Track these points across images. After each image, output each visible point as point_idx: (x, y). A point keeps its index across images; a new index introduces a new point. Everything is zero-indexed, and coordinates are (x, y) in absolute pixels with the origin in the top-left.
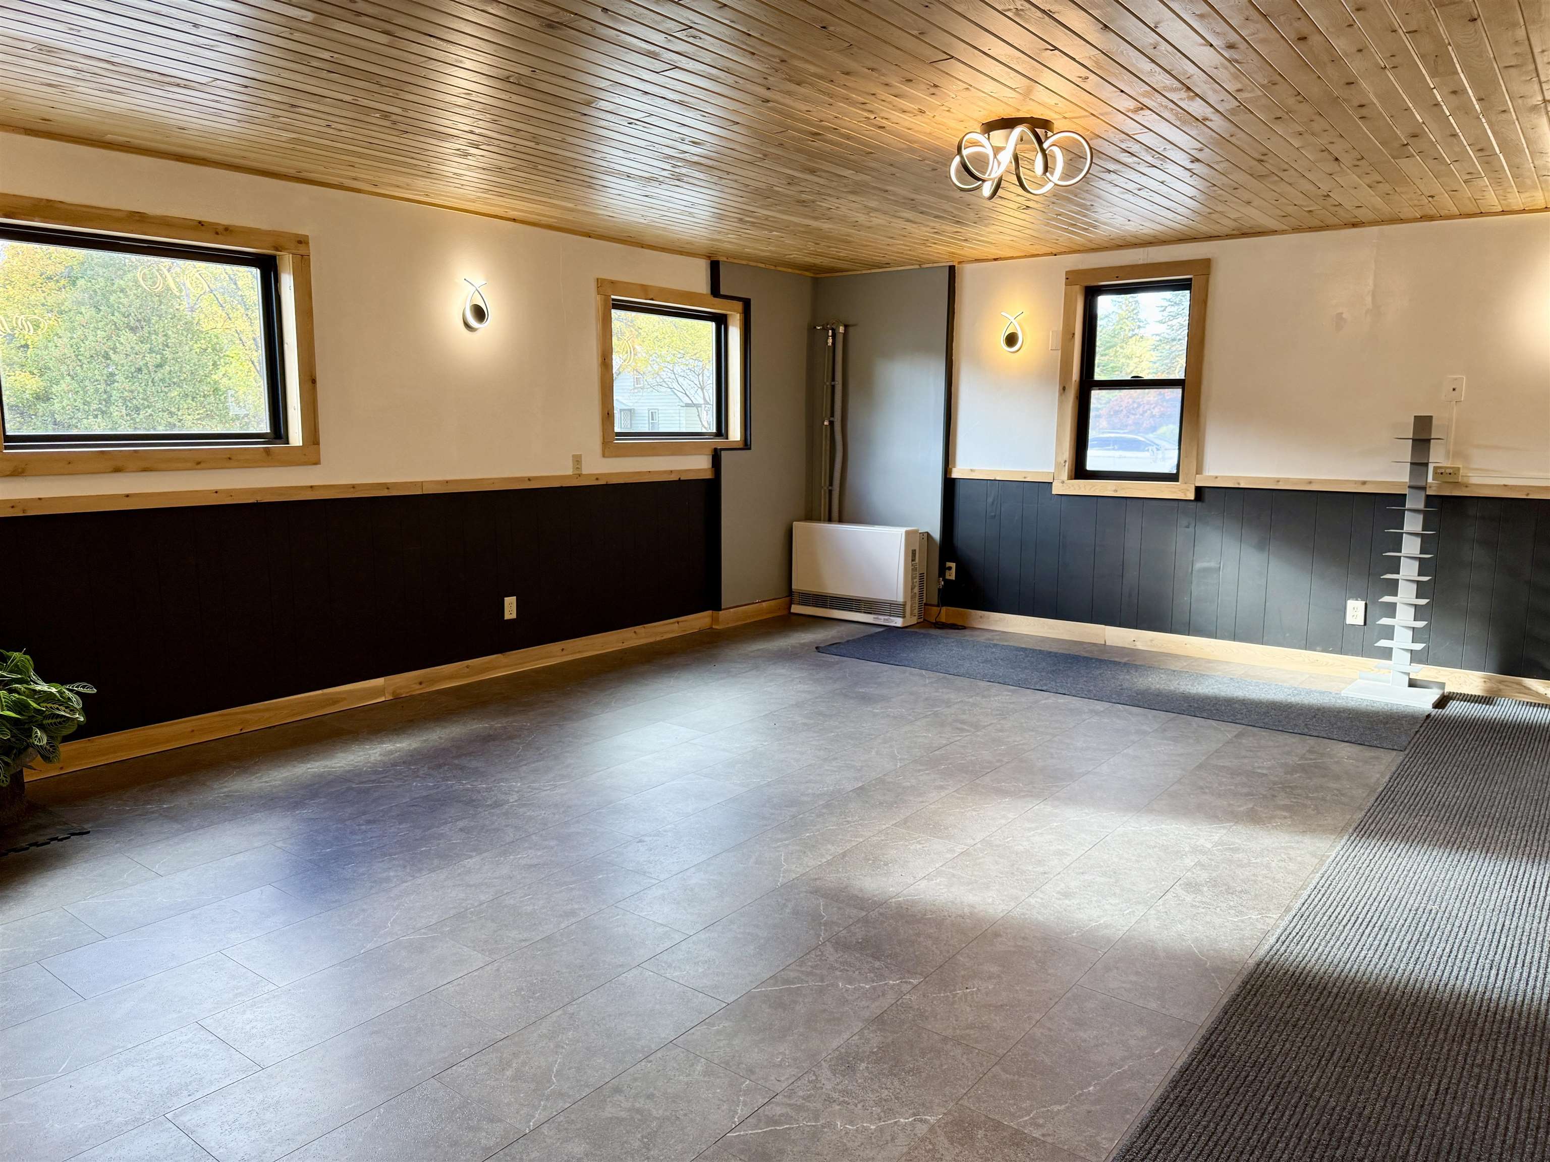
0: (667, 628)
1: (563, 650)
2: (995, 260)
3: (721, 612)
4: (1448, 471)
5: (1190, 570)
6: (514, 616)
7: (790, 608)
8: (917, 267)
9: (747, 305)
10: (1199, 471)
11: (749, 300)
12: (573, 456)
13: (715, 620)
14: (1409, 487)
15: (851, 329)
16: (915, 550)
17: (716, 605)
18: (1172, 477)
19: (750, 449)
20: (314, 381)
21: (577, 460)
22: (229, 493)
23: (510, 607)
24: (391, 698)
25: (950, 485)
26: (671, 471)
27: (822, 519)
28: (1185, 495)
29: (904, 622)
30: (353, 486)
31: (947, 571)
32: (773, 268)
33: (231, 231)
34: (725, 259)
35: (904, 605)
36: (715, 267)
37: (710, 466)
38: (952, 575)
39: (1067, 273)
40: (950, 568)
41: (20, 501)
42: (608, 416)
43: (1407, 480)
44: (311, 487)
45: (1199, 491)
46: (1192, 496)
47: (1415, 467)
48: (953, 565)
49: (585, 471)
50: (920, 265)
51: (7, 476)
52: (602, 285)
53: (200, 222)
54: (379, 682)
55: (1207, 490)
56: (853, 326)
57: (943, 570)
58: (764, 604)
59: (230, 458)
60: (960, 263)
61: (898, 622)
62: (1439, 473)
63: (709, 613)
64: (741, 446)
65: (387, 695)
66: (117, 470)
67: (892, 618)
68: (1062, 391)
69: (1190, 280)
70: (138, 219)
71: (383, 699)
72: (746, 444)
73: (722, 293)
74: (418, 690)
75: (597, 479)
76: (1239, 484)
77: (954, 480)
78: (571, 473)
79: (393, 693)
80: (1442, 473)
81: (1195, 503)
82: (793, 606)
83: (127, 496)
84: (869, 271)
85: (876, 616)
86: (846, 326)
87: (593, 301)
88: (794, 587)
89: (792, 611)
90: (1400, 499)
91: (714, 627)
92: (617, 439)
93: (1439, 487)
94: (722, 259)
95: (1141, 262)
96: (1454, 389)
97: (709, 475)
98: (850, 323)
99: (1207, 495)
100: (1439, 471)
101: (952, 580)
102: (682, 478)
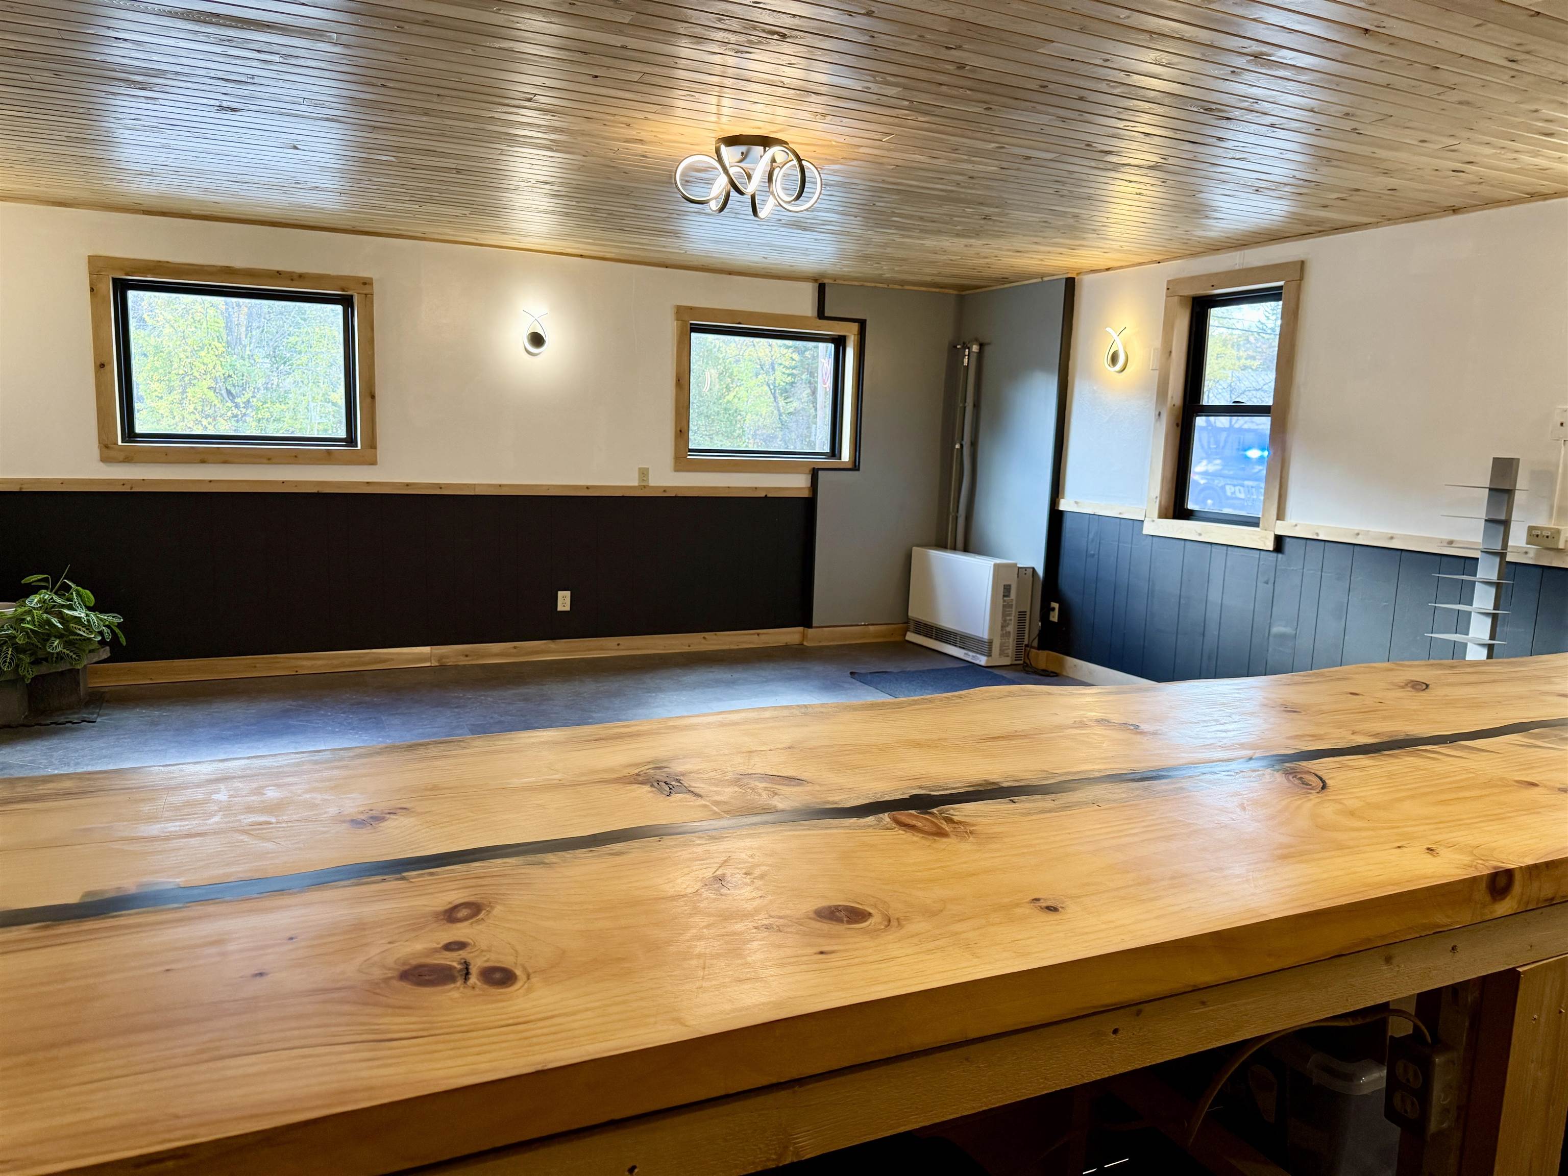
0: (746, 638)
1: (618, 645)
2: (1108, 269)
3: (810, 630)
4: (1545, 533)
5: (1267, 635)
6: (568, 608)
7: (905, 635)
8: (1040, 280)
9: (862, 324)
10: (1280, 516)
11: (865, 320)
12: (640, 469)
13: (804, 636)
14: (1482, 552)
15: (987, 349)
16: (1010, 586)
17: (806, 620)
18: (1253, 522)
19: (858, 470)
20: (373, 397)
21: (644, 473)
22: (297, 483)
23: (564, 601)
24: (437, 664)
25: (1056, 518)
26: (756, 488)
27: (949, 546)
28: (1265, 543)
29: (987, 661)
30: (408, 485)
31: (1051, 613)
32: (899, 287)
33: (304, 278)
34: (831, 281)
35: (990, 643)
36: (822, 289)
37: (809, 485)
38: (1054, 617)
39: (1169, 282)
40: (1053, 609)
41: (128, 480)
42: (682, 433)
43: (1480, 541)
44: (368, 483)
45: (1280, 542)
46: (1270, 546)
47: (1489, 524)
48: (1056, 605)
49: (652, 483)
50: (1042, 278)
51: (120, 462)
52: (681, 312)
53: (278, 272)
54: (426, 650)
55: (1288, 539)
56: (989, 344)
57: (1046, 610)
58: (871, 628)
59: (296, 457)
60: (1078, 274)
61: (982, 660)
62: (1534, 535)
63: (801, 629)
64: (850, 466)
65: (433, 661)
66: (203, 462)
67: (978, 656)
68: (1157, 417)
69: (1281, 288)
70: (229, 271)
71: (428, 664)
72: (855, 466)
73: (826, 315)
74: (464, 661)
75: (665, 491)
76: (1317, 534)
77: (1061, 513)
78: (636, 484)
79: (439, 661)
80: (1537, 536)
81: (1275, 555)
82: (908, 633)
83: (210, 481)
84: (1002, 287)
85: (966, 652)
86: (981, 346)
87: (670, 328)
88: (911, 614)
89: (907, 638)
90: (1468, 564)
91: (805, 643)
92: (690, 455)
93: (1538, 555)
94: (826, 281)
95: (1237, 267)
96: (1562, 424)
97: (806, 494)
98: (987, 341)
99: (1288, 545)
100: (1535, 532)
101: (1054, 622)
102: (769, 495)
